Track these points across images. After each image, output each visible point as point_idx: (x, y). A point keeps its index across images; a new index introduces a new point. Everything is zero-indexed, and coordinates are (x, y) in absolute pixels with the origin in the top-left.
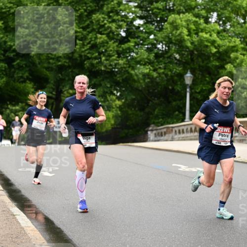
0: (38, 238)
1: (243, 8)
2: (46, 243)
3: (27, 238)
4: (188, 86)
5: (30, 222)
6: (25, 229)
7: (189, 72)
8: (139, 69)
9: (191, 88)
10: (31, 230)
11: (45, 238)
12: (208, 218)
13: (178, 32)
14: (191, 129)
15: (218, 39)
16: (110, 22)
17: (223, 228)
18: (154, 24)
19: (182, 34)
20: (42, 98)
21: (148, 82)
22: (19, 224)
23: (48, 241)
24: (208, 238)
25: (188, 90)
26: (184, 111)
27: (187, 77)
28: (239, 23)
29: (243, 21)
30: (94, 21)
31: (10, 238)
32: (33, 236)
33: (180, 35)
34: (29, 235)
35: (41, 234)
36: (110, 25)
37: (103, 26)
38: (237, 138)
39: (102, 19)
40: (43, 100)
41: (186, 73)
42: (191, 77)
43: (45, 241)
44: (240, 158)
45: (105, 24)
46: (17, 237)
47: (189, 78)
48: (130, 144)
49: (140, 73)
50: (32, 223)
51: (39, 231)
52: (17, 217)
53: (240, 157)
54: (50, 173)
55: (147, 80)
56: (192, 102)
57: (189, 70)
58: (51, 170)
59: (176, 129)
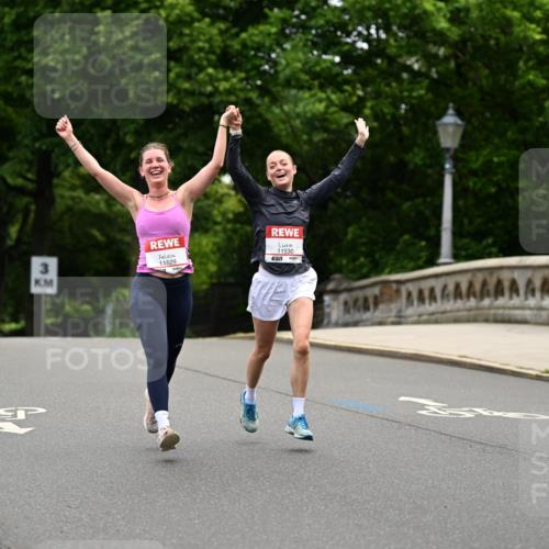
4: (447, 155)
7: (451, 111)
9: (456, 160)
26: (432, 232)
42: (456, 125)
54: (20, 424)
56: (461, 203)
58: (21, 415)
59: (410, 286)
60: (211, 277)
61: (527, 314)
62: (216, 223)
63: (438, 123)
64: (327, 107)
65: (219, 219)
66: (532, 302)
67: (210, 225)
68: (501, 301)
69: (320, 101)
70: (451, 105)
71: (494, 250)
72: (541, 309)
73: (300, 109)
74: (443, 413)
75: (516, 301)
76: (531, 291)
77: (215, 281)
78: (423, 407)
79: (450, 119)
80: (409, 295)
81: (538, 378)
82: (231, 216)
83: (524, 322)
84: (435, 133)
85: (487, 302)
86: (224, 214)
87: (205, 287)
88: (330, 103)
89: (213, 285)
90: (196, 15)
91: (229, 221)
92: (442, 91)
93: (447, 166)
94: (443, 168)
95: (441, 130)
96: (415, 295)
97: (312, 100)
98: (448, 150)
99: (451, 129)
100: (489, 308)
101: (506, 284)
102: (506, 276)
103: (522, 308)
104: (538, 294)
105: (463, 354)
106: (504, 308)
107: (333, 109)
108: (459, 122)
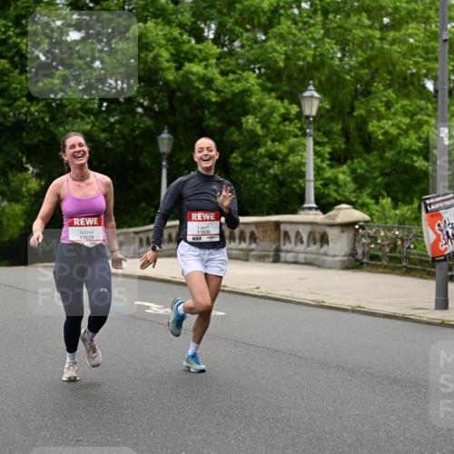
1: (264, 13)
4: (164, 157)
7: (166, 131)
8: (73, 123)
9: (170, 162)
13: (152, 55)
14: (170, 235)
16: (18, 35)
17: (227, 418)
24: (200, 438)
26: (156, 202)
28: (256, 41)
29: (263, 38)
33: (154, 59)
36: (19, 40)
37: (4, 41)
38: (254, 253)
42: (170, 139)
44: (258, 290)
45: (10, 37)
53: (258, 288)
59: (142, 235)
60: (21, 229)
62: (24, 197)
63: (159, 138)
64: (92, 127)
65: (26, 194)
67: (20, 197)
69: (88, 123)
70: (166, 127)
74: (162, 312)
77: (23, 232)
78: (149, 308)
79: (165, 135)
80: (141, 240)
82: (33, 192)
84: (157, 144)
86: (28, 191)
87: (17, 236)
88: (94, 125)
89: (22, 234)
90: (11, 69)
91: (31, 195)
92: (160, 119)
93: (164, 163)
94: (161, 165)
95: (160, 142)
96: (144, 240)
97: (82, 123)
98: (164, 154)
99: (166, 141)
105: (173, 275)
107: (95, 129)
108: (171, 137)
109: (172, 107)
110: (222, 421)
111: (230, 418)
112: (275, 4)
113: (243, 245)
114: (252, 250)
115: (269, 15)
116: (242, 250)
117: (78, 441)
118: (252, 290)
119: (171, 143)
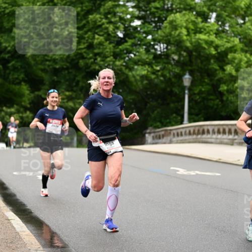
0: (33, 243)
1: (242, 9)
2: (41, 249)
3: (22, 242)
4: (187, 88)
5: (25, 226)
6: (20, 233)
7: (187, 74)
8: (137, 70)
9: (190, 89)
10: (26, 235)
11: (41, 243)
12: (207, 222)
14: (190, 131)
15: (216, 40)
16: (108, 23)
17: (223, 232)
18: (151, 25)
19: (181, 34)
20: (53, 97)
21: (147, 83)
22: (15, 228)
23: (44, 246)
24: (207, 243)
25: (186, 92)
26: (182, 113)
27: (186, 78)
28: (238, 24)
29: (242, 22)
30: (90, 22)
31: (5, 243)
32: (29, 241)
33: (179, 35)
34: (24, 240)
35: (37, 239)
36: (107, 26)
37: (100, 26)
38: (236, 141)
39: (99, 19)
40: (55, 99)
41: (185, 74)
42: (190, 79)
43: (40, 246)
44: (239, 162)
45: (103, 24)
46: (11, 242)
47: (187, 80)
48: (127, 147)
49: (138, 75)
50: (27, 227)
51: (35, 236)
52: (12, 222)
53: (239, 160)
55: (145, 82)
56: (191, 104)
57: (187, 72)
59: (174, 131)
61: (213, 140)
66: (214, 136)
68: (204, 136)
71: (202, 119)
72: (217, 139)
73: (138, 73)
75: (209, 136)
76: (214, 132)
81: (216, 161)
83: (211, 143)
85: (199, 136)
100: (201, 138)
101: (206, 131)
102: (206, 128)
103: (211, 138)
104: (216, 134)
106: (205, 138)
109: (191, 61)
110: (220, 233)
111: (224, 232)
112: (248, 4)
113: (231, 137)
114: (236, 139)
115: (244, 10)
116: (229, 139)
117: (140, 243)
118: (235, 161)
119: (190, 81)
